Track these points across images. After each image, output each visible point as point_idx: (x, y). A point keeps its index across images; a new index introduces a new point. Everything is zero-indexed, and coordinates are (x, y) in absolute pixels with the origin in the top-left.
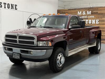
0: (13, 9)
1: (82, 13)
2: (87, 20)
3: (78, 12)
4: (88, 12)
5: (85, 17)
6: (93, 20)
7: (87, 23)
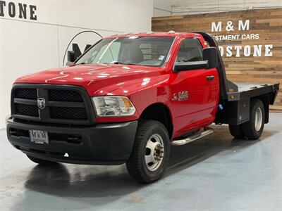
0: (25, 18)
1: (224, 25)
4: (241, 22)
5: (234, 38)
7: (238, 55)
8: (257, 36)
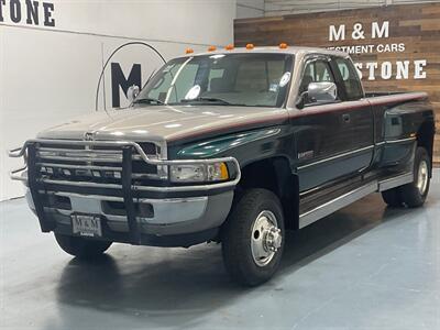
1: (348, 31)
2: (372, 65)
3: (332, 28)
4: (375, 25)
5: (365, 50)
6: (399, 63)
7: (372, 77)
8: (401, 47)
